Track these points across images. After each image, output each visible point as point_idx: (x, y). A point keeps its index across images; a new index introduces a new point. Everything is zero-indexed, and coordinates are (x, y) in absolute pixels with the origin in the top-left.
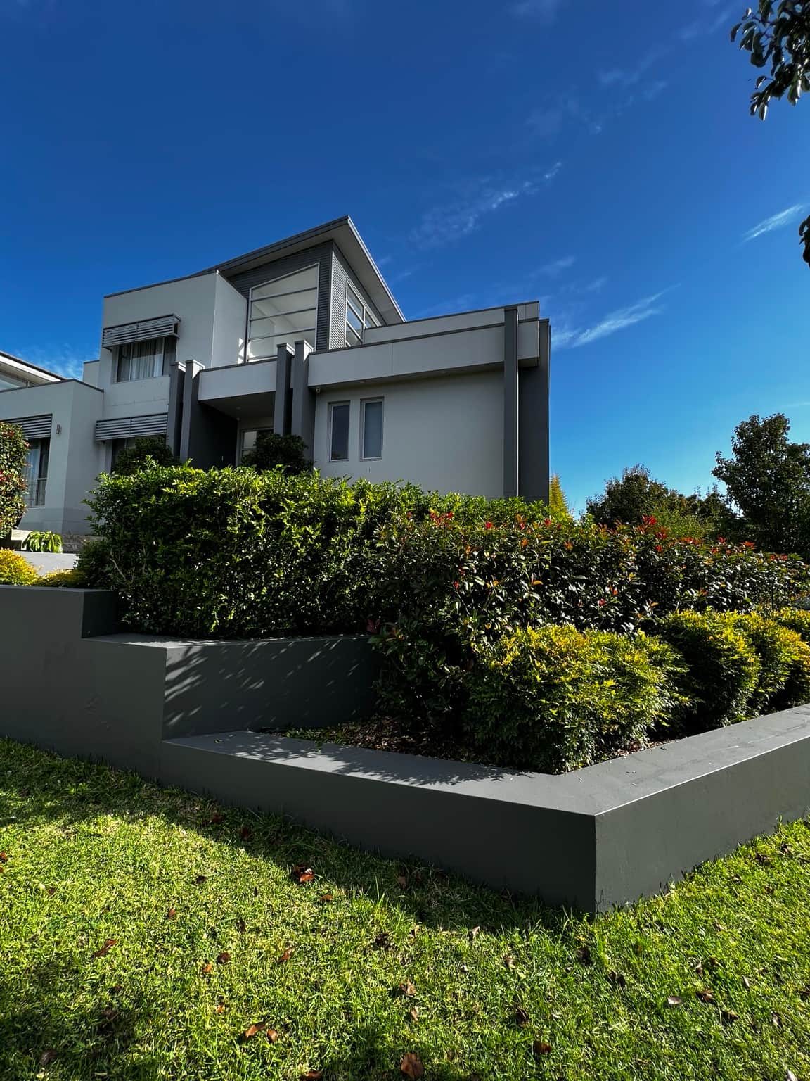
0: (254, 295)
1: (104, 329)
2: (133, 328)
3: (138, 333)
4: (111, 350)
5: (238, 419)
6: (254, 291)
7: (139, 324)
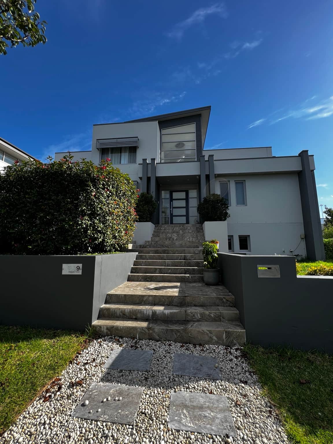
0: (164, 132)
1: (97, 140)
2: (115, 140)
3: (117, 143)
4: (98, 150)
5: (161, 185)
6: (163, 130)
7: (117, 139)
